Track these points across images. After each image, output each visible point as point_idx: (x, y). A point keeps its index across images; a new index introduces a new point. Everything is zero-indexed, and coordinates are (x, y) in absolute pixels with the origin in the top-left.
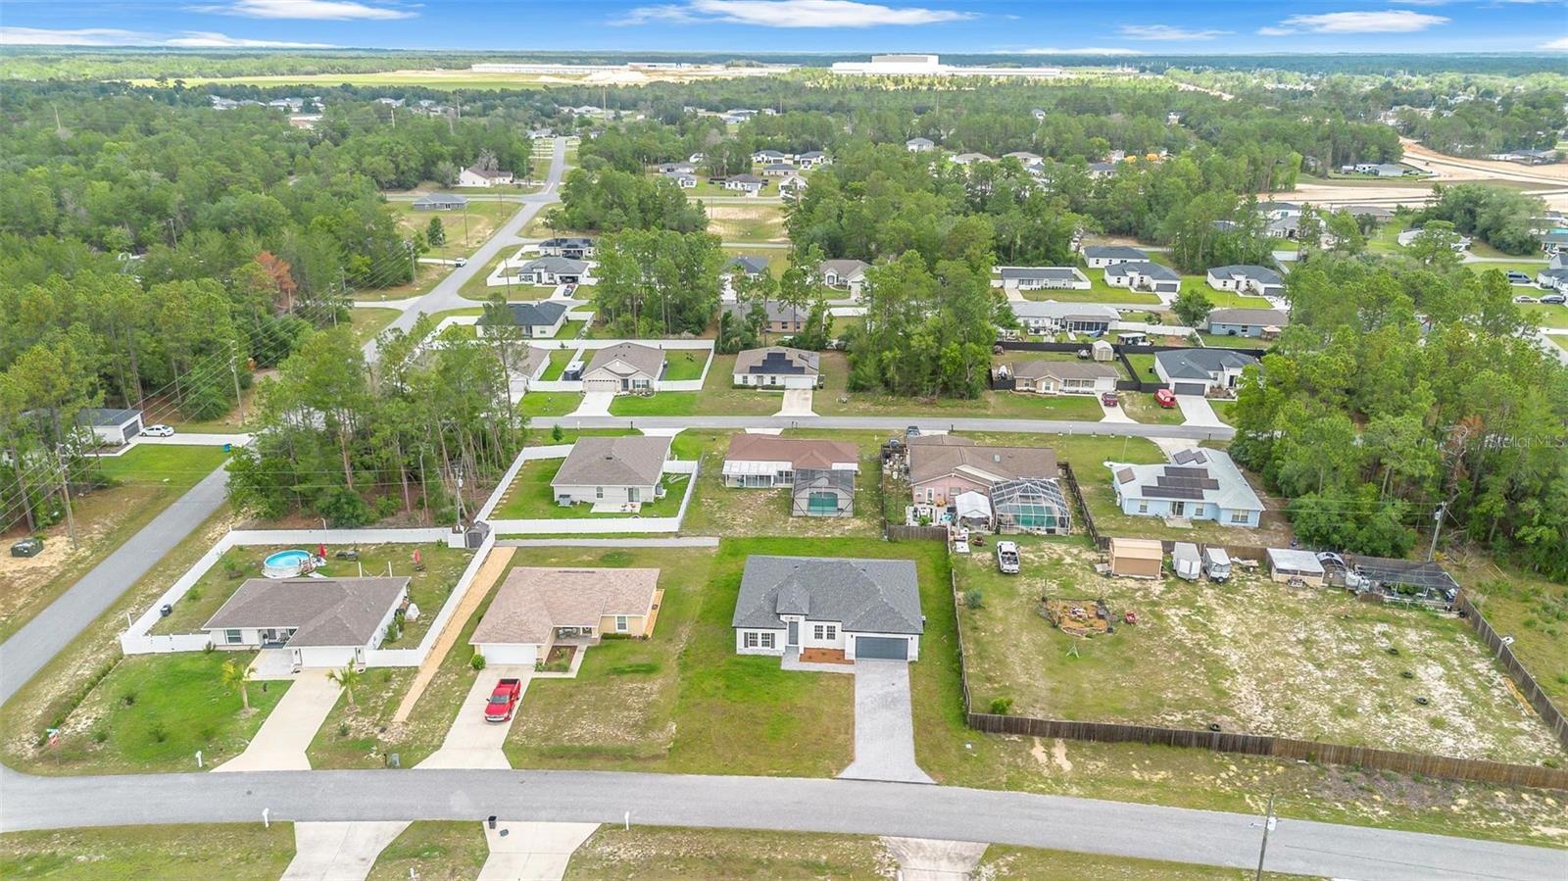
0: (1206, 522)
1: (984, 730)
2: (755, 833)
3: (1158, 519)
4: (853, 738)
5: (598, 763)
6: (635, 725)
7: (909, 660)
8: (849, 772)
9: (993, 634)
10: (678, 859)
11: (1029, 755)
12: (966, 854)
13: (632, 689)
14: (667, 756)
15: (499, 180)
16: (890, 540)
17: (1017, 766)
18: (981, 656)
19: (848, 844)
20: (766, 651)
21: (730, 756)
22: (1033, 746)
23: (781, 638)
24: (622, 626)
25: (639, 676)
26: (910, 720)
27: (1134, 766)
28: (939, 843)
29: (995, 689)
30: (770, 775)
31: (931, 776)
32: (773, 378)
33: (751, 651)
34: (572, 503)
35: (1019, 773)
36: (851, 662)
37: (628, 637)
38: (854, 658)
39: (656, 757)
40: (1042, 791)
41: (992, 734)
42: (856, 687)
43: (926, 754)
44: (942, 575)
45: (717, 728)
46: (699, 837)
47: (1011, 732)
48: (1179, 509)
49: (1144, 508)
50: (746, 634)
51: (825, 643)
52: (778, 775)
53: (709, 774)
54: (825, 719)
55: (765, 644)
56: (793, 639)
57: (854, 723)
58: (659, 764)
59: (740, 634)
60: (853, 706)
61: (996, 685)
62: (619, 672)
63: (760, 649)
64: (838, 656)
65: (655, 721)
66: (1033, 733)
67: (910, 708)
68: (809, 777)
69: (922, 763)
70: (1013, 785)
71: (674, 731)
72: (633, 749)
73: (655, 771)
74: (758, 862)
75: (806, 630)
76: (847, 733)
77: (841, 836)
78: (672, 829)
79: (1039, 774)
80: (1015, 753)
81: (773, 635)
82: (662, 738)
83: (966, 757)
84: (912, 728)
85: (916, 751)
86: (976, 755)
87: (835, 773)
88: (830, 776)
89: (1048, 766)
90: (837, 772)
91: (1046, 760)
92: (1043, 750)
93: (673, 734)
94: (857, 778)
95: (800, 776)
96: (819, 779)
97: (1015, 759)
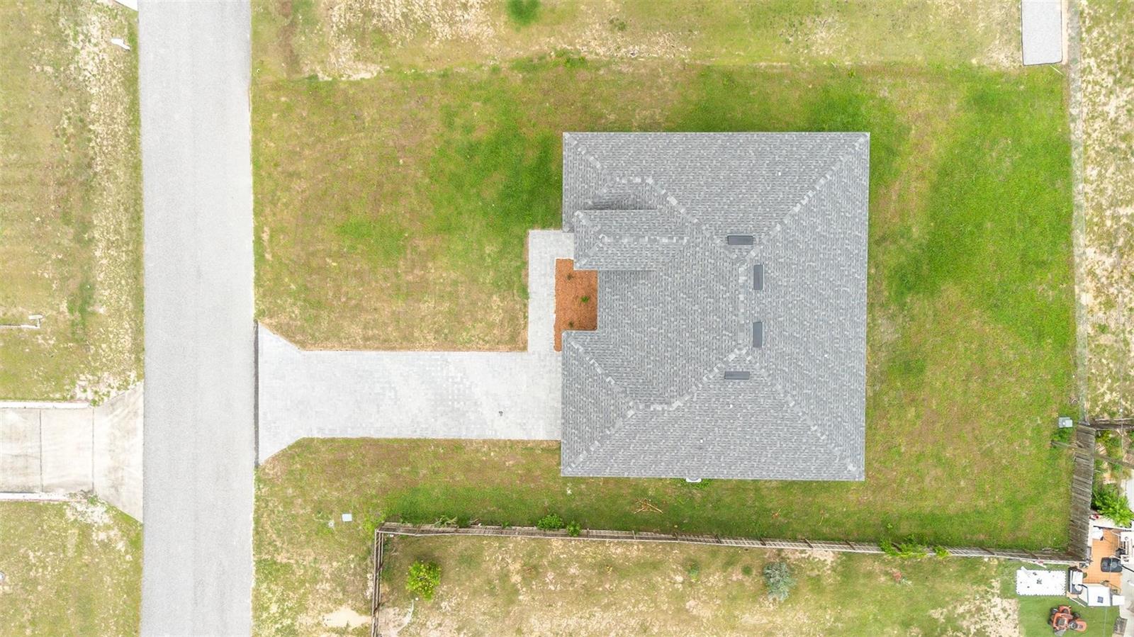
2: (137, 219)
4: (358, 348)
6: (368, 14)
8: (272, 343)
9: (679, 598)
10: (82, 125)
11: (339, 603)
12: (123, 490)
14: (296, 77)
16: (1062, 432)
17: (315, 581)
18: (605, 567)
19: (127, 341)
21: (302, 166)
26: (407, 434)
28: (136, 459)
29: (504, 576)
35: (302, 583)
39: (293, 60)
44: (905, 528)
46: (123, 146)
52: (258, 241)
53: (256, 144)
54: (399, 305)
57: (393, 349)
58: (276, 67)
60: (436, 348)
61: (516, 578)
65: (384, 43)
67: (441, 435)
69: (304, 446)
70: (268, 569)
71: (356, 77)
72: (309, 23)
74: (86, 225)
77: (138, 332)
78: (133, 109)
79: (302, 608)
82: (338, 61)
83: (321, 508)
84: (391, 437)
85: (333, 440)
86: (331, 523)
87: (267, 321)
88: (260, 314)
89: (319, 624)
90: (270, 325)
91: (330, 626)
92: (351, 624)
93: (349, 76)
94: (260, 351)
95: (258, 274)
96: (254, 299)
97: (327, 580)
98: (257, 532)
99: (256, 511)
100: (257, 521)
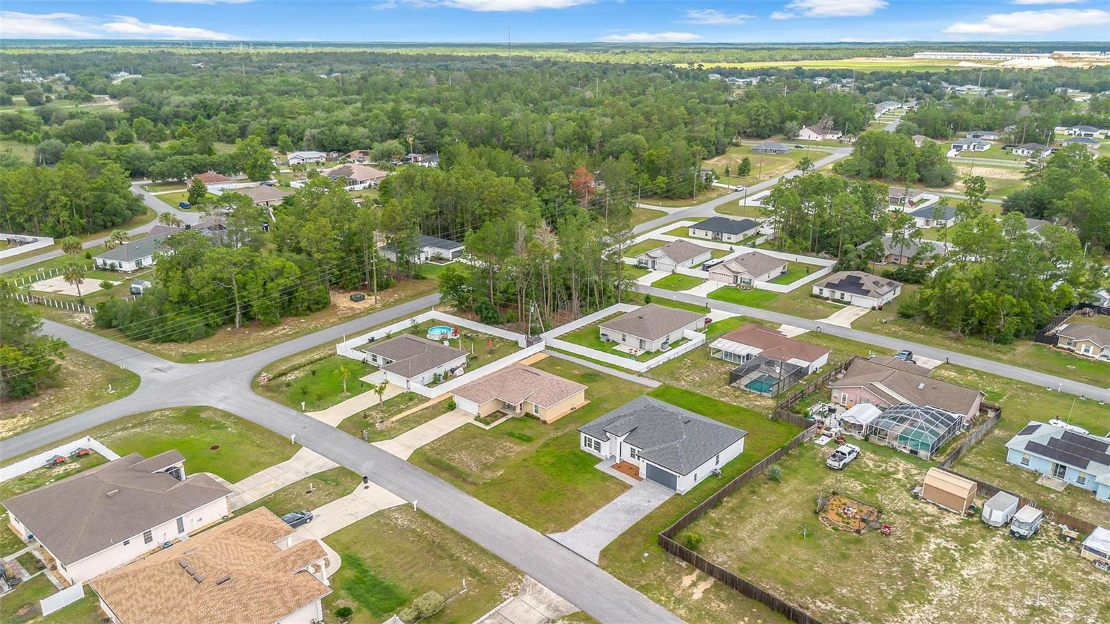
0: (1086, 491)
1: (667, 550)
2: (468, 541)
3: (1036, 475)
4: (584, 518)
5: (444, 474)
6: (485, 464)
7: (677, 492)
8: (556, 535)
9: (763, 501)
10: (419, 536)
11: (680, 578)
12: (561, 608)
13: (506, 446)
14: (479, 486)
15: (829, 137)
16: (772, 419)
17: (663, 580)
18: (734, 509)
19: (505, 570)
20: (595, 453)
21: (507, 499)
22: (689, 574)
23: (605, 447)
24: (536, 411)
25: (518, 441)
26: (631, 524)
27: (746, 619)
28: (553, 595)
29: (713, 532)
30: (513, 517)
31: (600, 560)
32: (842, 294)
33: (587, 449)
34: (608, 340)
35: (659, 584)
36: (637, 478)
37: (539, 419)
38: (642, 477)
39: (473, 484)
40: (659, 601)
41: (670, 556)
42: (624, 494)
43: (615, 548)
45: (520, 482)
46: (441, 531)
47: (685, 560)
48: (1060, 472)
49: (1025, 461)
50: (586, 438)
51: (636, 462)
52: (518, 519)
53: (485, 502)
54: (581, 503)
55: (595, 448)
57: (594, 512)
58: (471, 487)
59: (583, 436)
60: (608, 503)
61: (717, 530)
62: (511, 435)
63: (592, 450)
64: (637, 472)
65: (496, 466)
66: (697, 566)
67: (640, 518)
68: (531, 527)
69: (605, 551)
70: (644, 589)
71: (498, 475)
72: (469, 475)
73: (464, 490)
74: (451, 556)
75: (624, 448)
76: (582, 516)
77: (506, 565)
78: (433, 520)
79: (671, 591)
80: (671, 572)
81: (601, 444)
82: (489, 476)
83: (636, 560)
84: (627, 529)
86: (644, 561)
87: (548, 532)
88: (543, 533)
89: (684, 590)
90: (550, 532)
91: (688, 586)
92: (693, 579)
93: (496, 476)
94: (556, 540)
97: (666, 576)
98: (624, 581)
99: (615, 577)
100: (619, 579)
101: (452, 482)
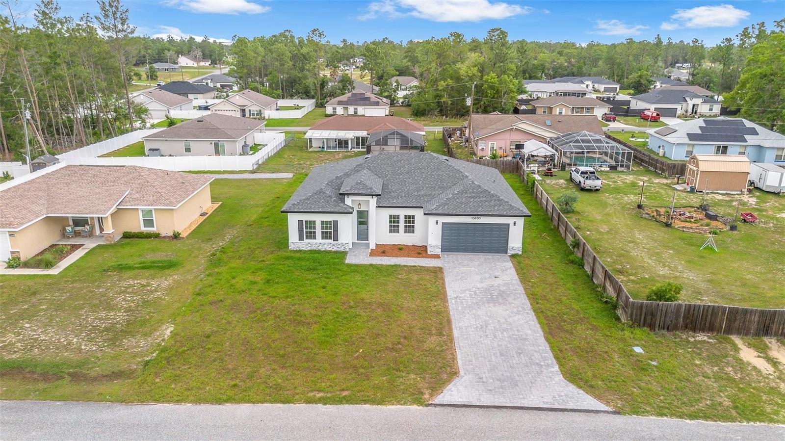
1: (652, 327)
4: (451, 340)
6: (108, 329)
7: (510, 252)
8: (452, 393)
11: (740, 361)
13: (130, 286)
14: (138, 372)
15: (202, 64)
17: (732, 379)
20: (327, 245)
22: (737, 350)
23: (347, 227)
24: (149, 223)
25: (147, 273)
26: (532, 316)
30: (309, 401)
31: (599, 397)
32: (356, 109)
33: (307, 245)
35: (741, 389)
36: (437, 257)
37: (157, 236)
38: (438, 251)
41: (665, 332)
42: (446, 280)
43: (575, 361)
44: (521, 193)
45: (238, 330)
47: (694, 329)
48: (722, 153)
49: (690, 154)
50: (300, 222)
51: (402, 238)
52: (324, 401)
54: (405, 317)
55: (326, 236)
56: (363, 235)
57: (449, 322)
59: (293, 221)
60: (445, 301)
62: (123, 268)
63: (319, 243)
64: (421, 251)
65: (143, 323)
66: (729, 331)
68: (381, 402)
69: (573, 376)
71: (167, 336)
72: (83, 363)
73: (100, 399)
75: (379, 220)
76: (440, 334)
80: (715, 359)
81: (336, 223)
82: (142, 347)
83: (642, 368)
84: (538, 326)
85: (556, 358)
87: (427, 396)
88: (419, 402)
89: (780, 379)
90: (431, 395)
91: (773, 369)
92: (757, 356)
93: (163, 340)
94: (466, 403)
95: (366, 402)
96: (399, 406)
97: (722, 369)
98: (706, 417)
99: (681, 417)
100: (693, 416)
101: (44, 396)
